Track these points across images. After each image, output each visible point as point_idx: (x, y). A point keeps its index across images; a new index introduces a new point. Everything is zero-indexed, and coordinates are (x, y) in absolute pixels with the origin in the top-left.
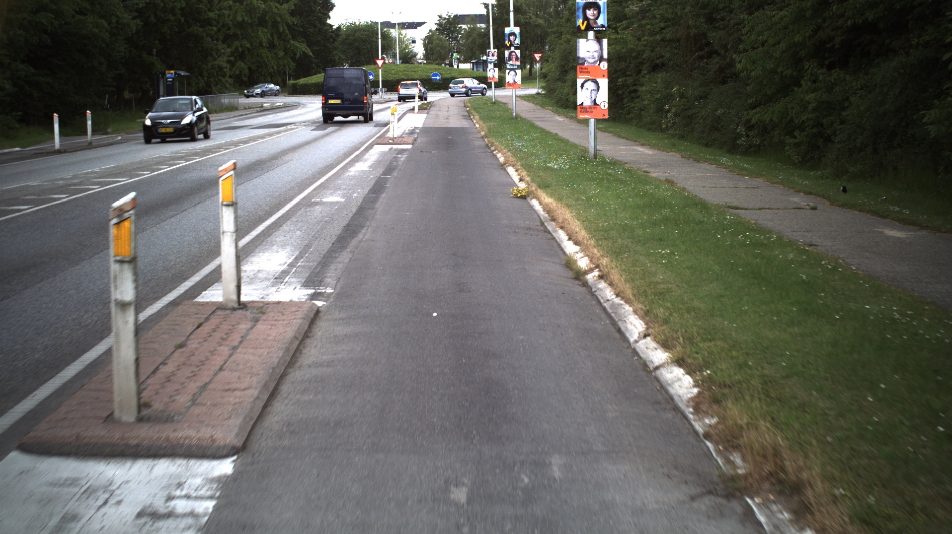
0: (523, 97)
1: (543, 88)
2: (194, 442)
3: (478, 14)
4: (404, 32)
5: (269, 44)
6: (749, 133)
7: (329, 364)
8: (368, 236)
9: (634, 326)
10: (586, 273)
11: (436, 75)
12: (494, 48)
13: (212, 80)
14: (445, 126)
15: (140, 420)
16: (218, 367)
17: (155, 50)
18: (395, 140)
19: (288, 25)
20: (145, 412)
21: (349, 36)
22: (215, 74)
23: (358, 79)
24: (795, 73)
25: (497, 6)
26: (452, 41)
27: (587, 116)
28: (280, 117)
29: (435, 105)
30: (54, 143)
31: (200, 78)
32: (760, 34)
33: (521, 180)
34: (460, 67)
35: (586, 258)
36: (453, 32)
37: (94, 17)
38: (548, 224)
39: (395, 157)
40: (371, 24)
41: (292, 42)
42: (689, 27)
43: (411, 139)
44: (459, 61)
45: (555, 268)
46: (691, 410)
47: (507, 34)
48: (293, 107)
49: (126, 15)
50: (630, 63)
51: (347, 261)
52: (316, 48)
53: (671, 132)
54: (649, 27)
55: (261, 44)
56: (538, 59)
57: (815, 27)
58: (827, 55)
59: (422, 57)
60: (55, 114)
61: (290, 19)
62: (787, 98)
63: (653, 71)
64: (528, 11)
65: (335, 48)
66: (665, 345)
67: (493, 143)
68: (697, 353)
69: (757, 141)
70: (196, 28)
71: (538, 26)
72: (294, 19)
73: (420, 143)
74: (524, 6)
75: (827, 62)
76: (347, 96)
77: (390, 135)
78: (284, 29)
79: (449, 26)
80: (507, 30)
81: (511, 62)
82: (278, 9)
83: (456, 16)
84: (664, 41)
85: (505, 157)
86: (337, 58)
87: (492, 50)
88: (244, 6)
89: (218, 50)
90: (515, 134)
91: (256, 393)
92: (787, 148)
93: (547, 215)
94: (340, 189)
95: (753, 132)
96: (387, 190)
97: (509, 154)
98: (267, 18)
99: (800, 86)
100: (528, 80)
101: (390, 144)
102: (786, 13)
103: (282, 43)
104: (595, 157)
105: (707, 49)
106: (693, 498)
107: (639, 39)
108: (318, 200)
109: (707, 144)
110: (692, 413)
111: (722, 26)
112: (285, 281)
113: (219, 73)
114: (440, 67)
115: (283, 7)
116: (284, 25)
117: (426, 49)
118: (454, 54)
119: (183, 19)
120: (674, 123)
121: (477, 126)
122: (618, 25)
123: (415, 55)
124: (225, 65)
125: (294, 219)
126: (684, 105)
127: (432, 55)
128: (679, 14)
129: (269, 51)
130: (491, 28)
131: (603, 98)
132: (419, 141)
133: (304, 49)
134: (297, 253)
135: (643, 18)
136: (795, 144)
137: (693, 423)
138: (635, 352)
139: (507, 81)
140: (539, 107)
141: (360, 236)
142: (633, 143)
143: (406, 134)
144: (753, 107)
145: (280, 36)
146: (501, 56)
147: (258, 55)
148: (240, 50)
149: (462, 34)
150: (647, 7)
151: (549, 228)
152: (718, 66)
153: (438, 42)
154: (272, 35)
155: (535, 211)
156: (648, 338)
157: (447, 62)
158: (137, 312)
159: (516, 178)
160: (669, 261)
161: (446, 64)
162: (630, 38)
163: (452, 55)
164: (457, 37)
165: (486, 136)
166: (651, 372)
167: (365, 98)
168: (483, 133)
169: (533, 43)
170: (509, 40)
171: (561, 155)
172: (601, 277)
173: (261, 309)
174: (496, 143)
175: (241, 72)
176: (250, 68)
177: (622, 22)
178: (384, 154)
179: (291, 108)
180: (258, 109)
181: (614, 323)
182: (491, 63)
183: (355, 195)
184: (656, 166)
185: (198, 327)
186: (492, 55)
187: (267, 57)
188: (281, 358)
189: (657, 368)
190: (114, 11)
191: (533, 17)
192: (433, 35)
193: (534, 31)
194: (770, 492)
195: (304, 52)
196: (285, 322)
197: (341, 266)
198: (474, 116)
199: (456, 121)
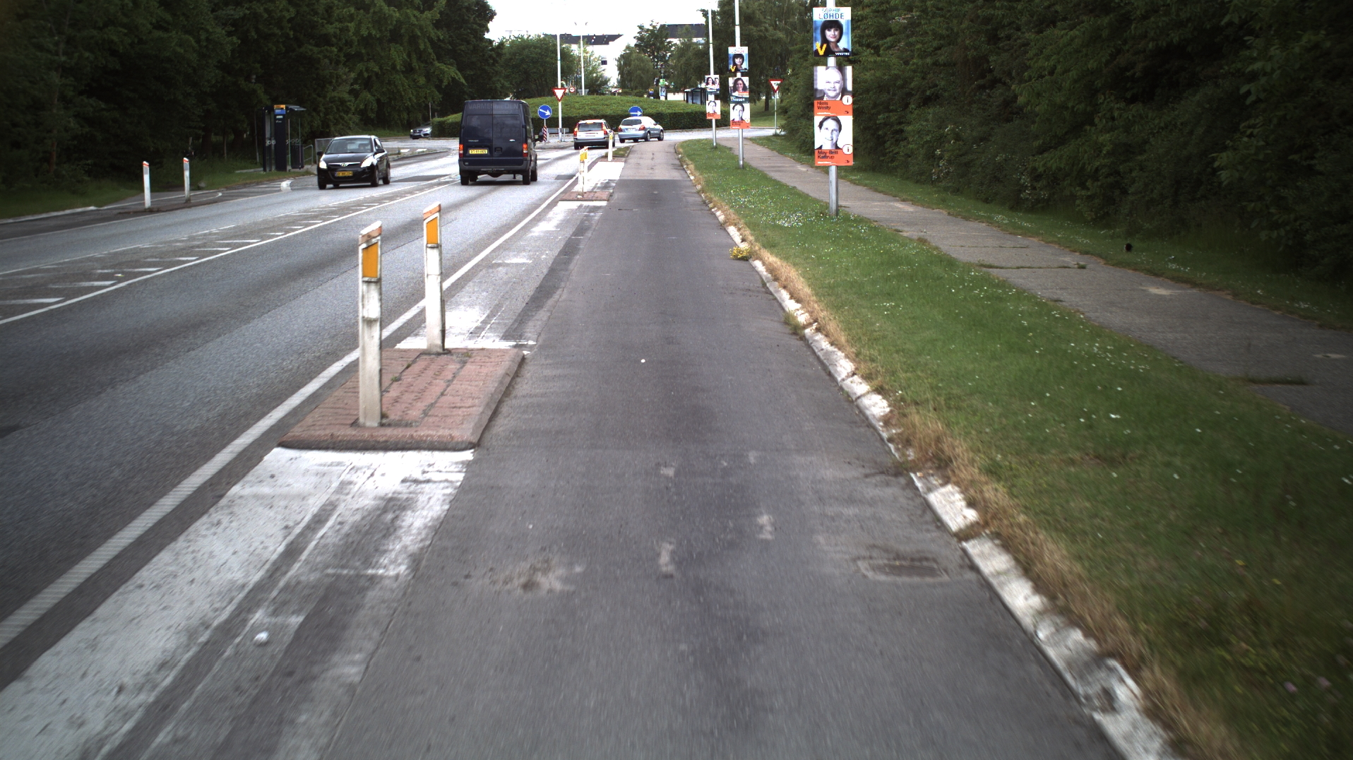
0: (755, 140)
1: (782, 127)
2: (435, 438)
3: (694, 23)
4: (590, 48)
5: (405, 67)
6: (1035, 184)
7: (543, 395)
8: (564, 297)
9: (843, 367)
10: (805, 327)
11: (636, 110)
12: (715, 73)
13: (331, 117)
14: (649, 178)
15: (382, 425)
16: (439, 394)
17: (254, 77)
18: (585, 195)
19: (431, 41)
20: (384, 421)
21: (514, 54)
22: (335, 110)
23: (514, 116)
24: (1089, 109)
25: (719, 13)
26: (657, 62)
27: (826, 163)
28: (426, 167)
29: (635, 151)
30: (144, 199)
31: (314, 114)
32: (1048, 58)
33: (743, 240)
34: (668, 99)
35: (807, 314)
36: (659, 49)
37: (177, 33)
38: (771, 285)
39: (586, 216)
40: (544, 39)
41: (437, 64)
42: (966, 48)
43: (605, 194)
44: (668, 90)
45: (772, 326)
46: (881, 424)
47: (732, 56)
48: (442, 154)
49: (219, 30)
50: (894, 94)
51: (545, 318)
52: (469, 72)
53: (943, 184)
54: (919, 46)
55: (394, 67)
56: (776, 87)
57: (1114, 50)
58: (1128, 85)
59: (616, 84)
60: (145, 162)
61: (433, 33)
62: (1079, 139)
63: (924, 105)
64: (763, 20)
65: (497, 72)
66: (867, 378)
67: (711, 198)
68: (895, 381)
69: (1044, 194)
70: (310, 47)
71: (777, 41)
72: (439, 33)
73: (618, 198)
74: (758, 15)
75: (1129, 95)
76: (496, 143)
77: (577, 188)
78: (425, 46)
79: (653, 40)
80: (732, 51)
81: (736, 94)
82: (418, 19)
83: (663, 26)
84: (937, 65)
85: (726, 215)
86: (499, 86)
87: (713, 76)
88: (370, 15)
89: (338, 77)
90: (741, 187)
91: (481, 409)
92: (1078, 202)
93: (770, 275)
94: (524, 251)
95: (1040, 183)
96: (580, 252)
97: (731, 211)
98: (403, 31)
99: (1092, 124)
100: (763, 116)
101: (578, 200)
102: (1077, 33)
103: (423, 65)
104: (837, 213)
105: (989, 77)
106: (866, 476)
107: (906, 63)
108: (500, 261)
109: (987, 199)
110: (882, 426)
111: (1006, 48)
112: (482, 335)
113: (341, 108)
114: (641, 99)
115: (424, 16)
116: (426, 40)
117: (621, 73)
118: (661, 80)
119: (292, 33)
120: (948, 173)
121: (692, 178)
122: (881, 42)
123: (606, 82)
124: (346, 96)
125: (476, 280)
126: (959, 150)
127: (630, 81)
128: (955, 30)
129: (404, 77)
130: (711, 45)
131: (846, 140)
132: (616, 196)
133: (453, 74)
134: (488, 312)
135: (913, 34)
136: (1089, 197)
137: (881, 433)
138: (841, 389)
139: (731, 119)
140: (775, 153)
141: (556, 296)
142: (891, 198)
143: (599, 188)
144: (1041, 151)
145: (421, 56)
146: (724, 83)
147: (389, 83)
148: (366, 75)
149: (672, 52)
150: (918, 19)
151: (772, 289)
152: (1002, 98)
153: (637, 63)
154: (409, 55)
155: (757, 272)
156: (856, 377)
157: (651, 91)
158: (382, 328)
159: (737, 239)
160: (892, 313)
161: (649, 95)
162: (895, 60)
163: (658, 81)
164: (665, 56)
165: (703, 191)
166: (852, 402)
167: (525, 146)
168: (699, 187)
169: (770, 65)
170: (735, 64)
171: (795, 212)
172: (818, 330)
173: (466, 356)
174: (716, 199)
175: (366, 105)
176: (378, 101)
177: (886, 38)
178: (572, 212)
179: (438, 155)
180: (395, 156)
181: (825, 368)
182: (711, 93)
183: (544, 256)
184: (910, 224)
185: (408, 367)
186: (712, 82)
187: (403, 85)
188: (497, 388)
189: (859, 397)
190: (202, 24)
191: (770, 28)
192: (631, 54)
193: (771, 48)
194: (931, 468)
195: (453, 79)
196: (493, 364)
197: (539, 323)
198: (687, 165)
199: (663, 173)
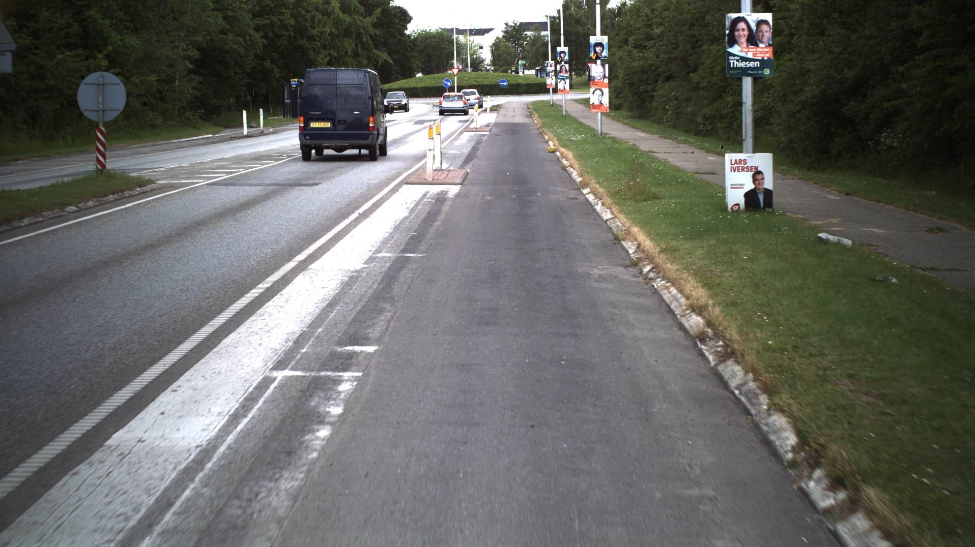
0: (577, 101)
2: (449, 182)
4: (472, 38)
5: (353, 53)
9: (574, 173)
10: (567, 167)
11: (503, 81)
14: (511, 122)
15: (433, 178)
17: (269, 60)
18: (478, 129)
19: (371, 36)
23: (359, 87)
26: (518, 48)
29: (503, 107)
30: (245, 130)
34: (525, 75)
35: (569, 163)
36: (519, 39)
37: (233, 36)
39: (479, 138)
41: (375, 51)
44: (525, 67)
47: (560, 52)
52: (396, 56)
55: (346, 53)
59: (489, 63)
60: (244, 111)
61: (372, 31)
63: (665, 81)
64: (586, 22)
65: (413, 56)
67: (544, 130)
70: (303, 42)
72: (376, 31)
73: (495, 131)
74: (583, 19)
76: (341, 115)
77: (472, 126)
78: (367, 39)
79: (514, 33)
81: (561, 74)
82: (362, 22)
83: (521, 24)
85: (549, 137)
86: (414, 65)
87: (550, 62)
88: (331, 19)
90: (561, 125)
91: (460, 179)
93: (561, 155)
97: (552, 135)
98: (352, 30)
101: (474, 131)
103: (365, 52)
104: (601, 135)
107: (658, 57)
114: (507, 74)
115: (366, 20)
116: (368, 36)
117: (493, 55)
118: (520, 61)
119: (293, 34)
120: (671, 118)
121: (536, 121)
123: (483, 61)
126: (677, 105)
127: (499, 60)
130: (549, 43)
132: (493, 130)
133: (385, 58)
138: (571, 179)
139: (560, 88)
143: (484, 126)
145: (364, 45)
149: (527, 41)
151: (560, 159)
153: (504, 48)
154: (356, 45)
155: (557, 155)
157: (513, 68)
159: (552, 145)
161: (512, 71)
163: (518, 61)
164: (523, 44)
167: (371, 119)
170: (560, 57)
171: (582, 134)
172: (571, 167)
181: (569, 175)
183: (463, 151)
186: (550, 65)
188: (462, 177)
192: (500, 42)
195: (385, 60)
197: (470, 166)
198: (534, 115)
199: (520, 119)
